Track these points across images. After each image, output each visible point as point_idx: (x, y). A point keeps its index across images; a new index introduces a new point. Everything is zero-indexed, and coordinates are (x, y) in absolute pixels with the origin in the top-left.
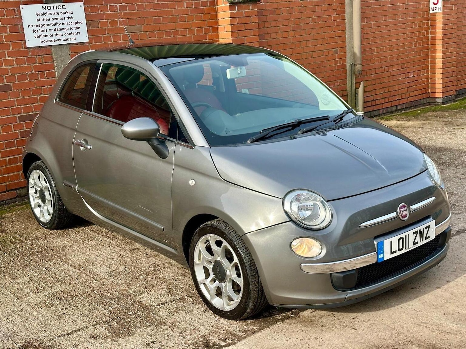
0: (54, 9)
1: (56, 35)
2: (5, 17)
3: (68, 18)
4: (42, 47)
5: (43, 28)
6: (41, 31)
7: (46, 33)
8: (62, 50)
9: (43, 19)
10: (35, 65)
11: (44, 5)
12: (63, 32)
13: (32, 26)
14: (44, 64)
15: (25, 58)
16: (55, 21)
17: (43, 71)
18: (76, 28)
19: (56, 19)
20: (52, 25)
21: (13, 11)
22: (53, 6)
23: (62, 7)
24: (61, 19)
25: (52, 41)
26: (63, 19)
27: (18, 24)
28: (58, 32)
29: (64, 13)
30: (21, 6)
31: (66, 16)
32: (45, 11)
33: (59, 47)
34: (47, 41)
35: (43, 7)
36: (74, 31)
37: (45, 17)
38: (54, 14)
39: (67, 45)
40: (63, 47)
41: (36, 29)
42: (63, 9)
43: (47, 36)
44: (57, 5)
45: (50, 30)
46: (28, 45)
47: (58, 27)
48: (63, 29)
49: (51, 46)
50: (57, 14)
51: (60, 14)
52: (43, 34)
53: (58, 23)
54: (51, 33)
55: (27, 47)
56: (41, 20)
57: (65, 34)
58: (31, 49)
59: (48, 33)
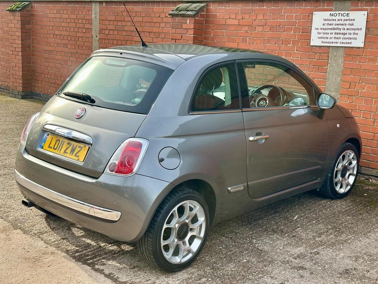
0: (339, 16)
1: (335, 38)
2: (301, 20)
3: (349, 25)
4: (321, 46)
5: (326, 31)
6: (324, 33)
7: (327, 36)
8: (338, 51)
9: (328, 24)
10: (313, 60)
11: (332, 13)
12: (342, 36)
13: (317, 29)
14: (321, 60)
15: (308, 53)
16: (337, 26)
17: (318, 66)
18: (354, 33)
19: (338, 25)
20: (334, 29)
21: (308, 16)
22: (339, 14)
23: (346, 15)
24: (342, 25)
25: (331, 43)
26: (345, 25)
27: (309, 27)
28: (337, 36)
29: (347, 20)
30: (314, 13)
31: (347, 22)
32: (331, 18)
33: (336, 48)
34: (327, 42)
35: (331, 14)
36: (352, 36)
37: (330, 22)
38: (338, 20)
39: (343, 48)
40: (339, 49)
41: (320, 31)
42: (347, 16)
43: (327, 38)
44: (343, 12)
45: (331, 34)
46: (312, 44)
47: (338, 31)
48: (342, 34)
49: (330, 46)
50: (340, 20)
51: (343, 20)
52: (325, 36)
53: (339, 28)
54: (332, 36)
55: (311, 45)
56: (326, 24)
57: (343, 38)
58: (314, 47)
59: (329, 36)
